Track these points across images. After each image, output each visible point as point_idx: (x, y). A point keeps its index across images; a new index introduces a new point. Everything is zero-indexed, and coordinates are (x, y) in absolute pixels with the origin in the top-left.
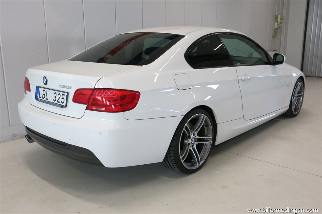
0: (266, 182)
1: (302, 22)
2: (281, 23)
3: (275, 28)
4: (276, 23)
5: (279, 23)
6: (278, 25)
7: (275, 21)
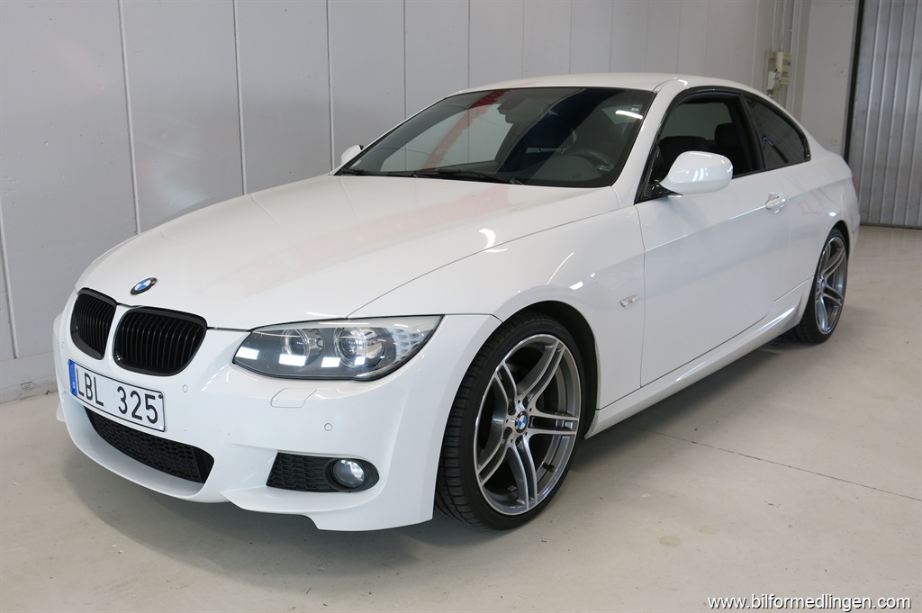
0: (790, 526)
1: (842, 72)
2: (784, 74)
3: (770, 88)
4: (772, 75)
5: (779, 76)
6: (777, 79)
7: (769, 70)
